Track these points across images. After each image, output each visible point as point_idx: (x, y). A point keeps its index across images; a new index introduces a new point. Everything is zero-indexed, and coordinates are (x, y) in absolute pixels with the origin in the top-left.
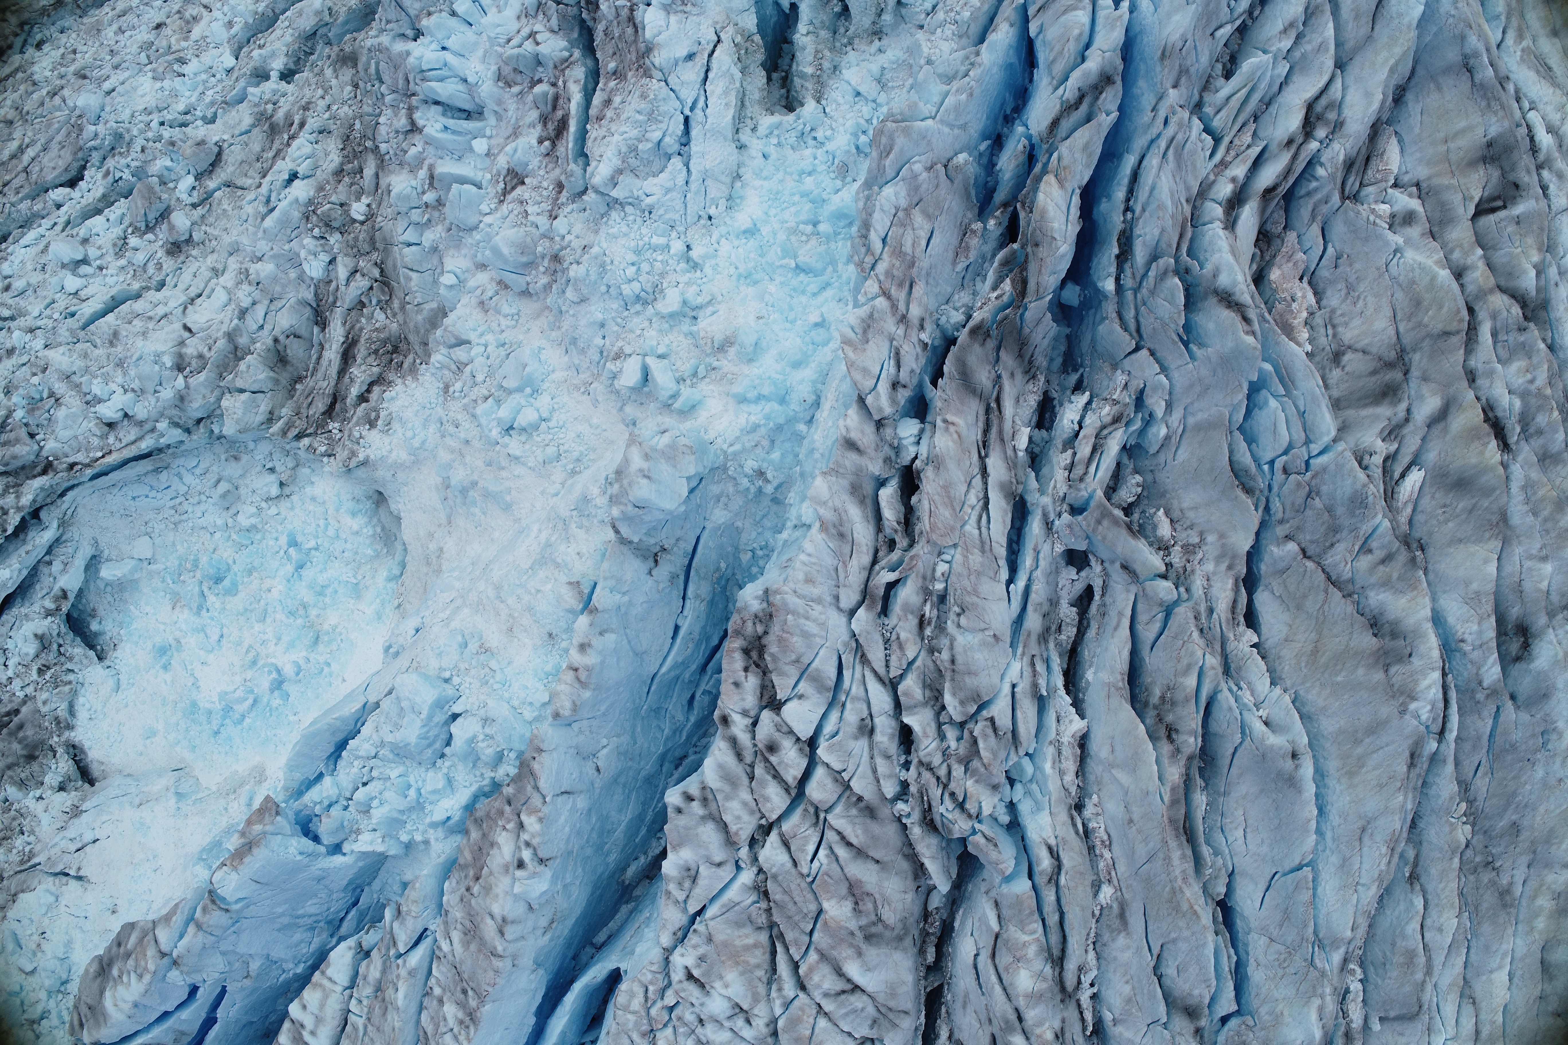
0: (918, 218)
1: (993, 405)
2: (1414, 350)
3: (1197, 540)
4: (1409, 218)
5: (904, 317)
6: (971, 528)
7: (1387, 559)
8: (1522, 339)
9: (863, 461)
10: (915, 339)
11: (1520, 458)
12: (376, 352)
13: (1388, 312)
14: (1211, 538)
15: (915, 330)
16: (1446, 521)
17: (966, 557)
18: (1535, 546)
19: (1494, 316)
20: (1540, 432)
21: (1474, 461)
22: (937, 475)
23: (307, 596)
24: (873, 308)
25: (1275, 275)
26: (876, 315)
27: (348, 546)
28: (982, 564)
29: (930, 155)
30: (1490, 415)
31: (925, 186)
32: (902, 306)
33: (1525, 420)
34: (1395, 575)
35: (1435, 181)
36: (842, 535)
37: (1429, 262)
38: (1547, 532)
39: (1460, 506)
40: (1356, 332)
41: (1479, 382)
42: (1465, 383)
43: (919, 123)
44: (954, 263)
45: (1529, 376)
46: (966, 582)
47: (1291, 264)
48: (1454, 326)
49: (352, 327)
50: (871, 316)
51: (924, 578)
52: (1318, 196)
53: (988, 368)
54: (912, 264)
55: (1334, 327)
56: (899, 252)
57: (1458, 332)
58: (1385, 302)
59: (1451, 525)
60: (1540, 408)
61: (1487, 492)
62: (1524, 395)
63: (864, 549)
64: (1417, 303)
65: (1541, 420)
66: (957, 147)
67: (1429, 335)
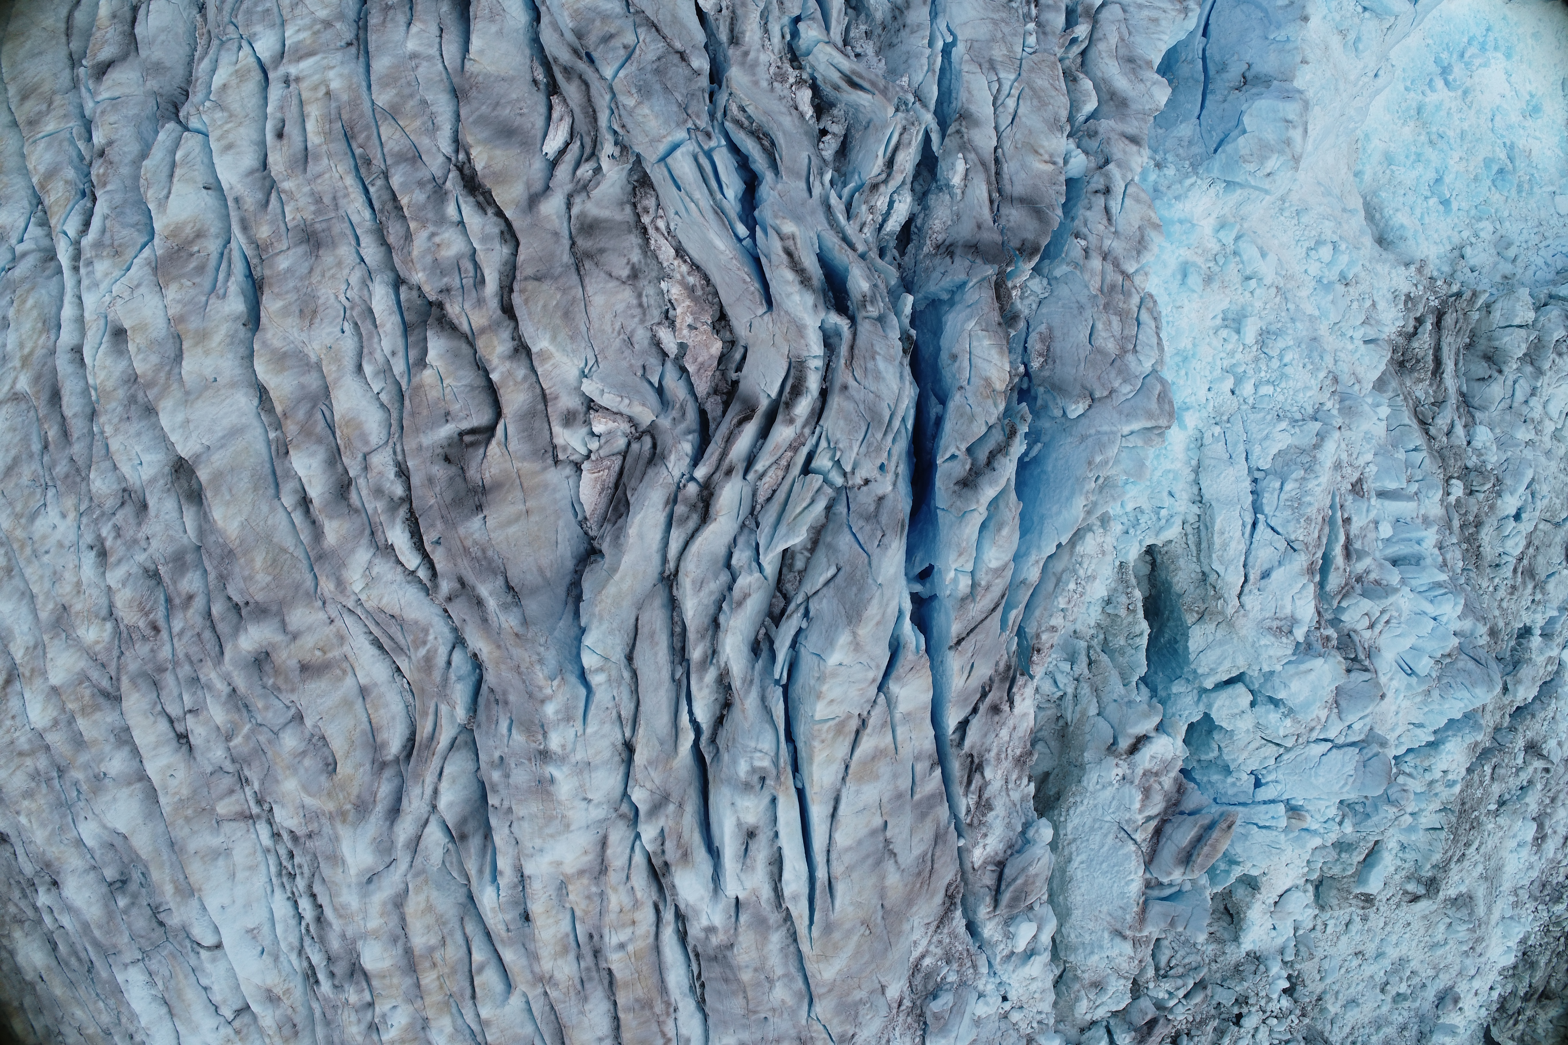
0: (1111, 347)
1: (995, 195)
2: (567, 266)
3: (776, 84)
4: (569, 419)
5: (1104, 259)
6: (1008, 77)
7: (607, 38)
8: (445, 280)
9: (1120, 127)
10: (1092, 239)
11: (441, 159)
12: (1418, 361)
13: (594, 312)
14: (764, 84)
15: (1092, 246)
16: (518, 100)
17: (1011, 50)
18: (423, 70)
19: (480, 302)
20: (421, 184)
21: (498, 152)
22: (1056, 113)
23: (1430, 153)
24: (1138, 262)
25: (717, 347)
26: (1134, 253)
27: (1401, 199)
28: (991, 48)
29: (1116, 403)
30: (481, 199)
31: (1113, 374)
32: (1109, 267)
33: (439, 193)
34: (598, 23)
35: (537, 466)
36: (1131, 60)
37: (558, 356)
38: (409, 84)
39: (507, 111)
40: (620, 297)
41: (496, 231)
42: (516, 225)
43: (1136, 426)
44: (1050, 329)
45: (437, 240)
46: (1006, 30)
47: (700, 359)
48: (531, 285)
49: (1439, 386)
50: (1139, 253)
51: (1044, 33)
52: (683, 426)
53: (1012, 224)
54: (1106, 306)
55: (640, 305)
56: (1123, 315)
57: (526, 279)
58: (596, 324)
59: (514, 96)
60: (423, 208)
61: (482, 121)
62: (442, 220)
63: (1104, 54)
64: (567, 315)
65: (420, 196)
66: (1084, 421)
67: (556, 279)
